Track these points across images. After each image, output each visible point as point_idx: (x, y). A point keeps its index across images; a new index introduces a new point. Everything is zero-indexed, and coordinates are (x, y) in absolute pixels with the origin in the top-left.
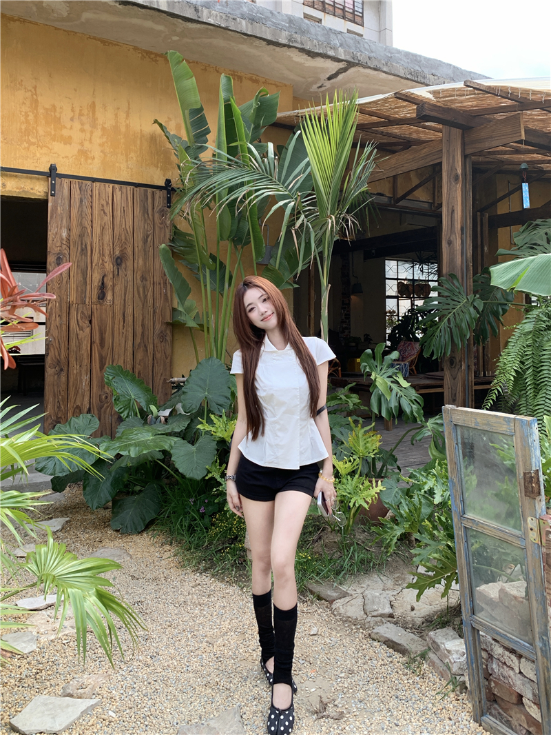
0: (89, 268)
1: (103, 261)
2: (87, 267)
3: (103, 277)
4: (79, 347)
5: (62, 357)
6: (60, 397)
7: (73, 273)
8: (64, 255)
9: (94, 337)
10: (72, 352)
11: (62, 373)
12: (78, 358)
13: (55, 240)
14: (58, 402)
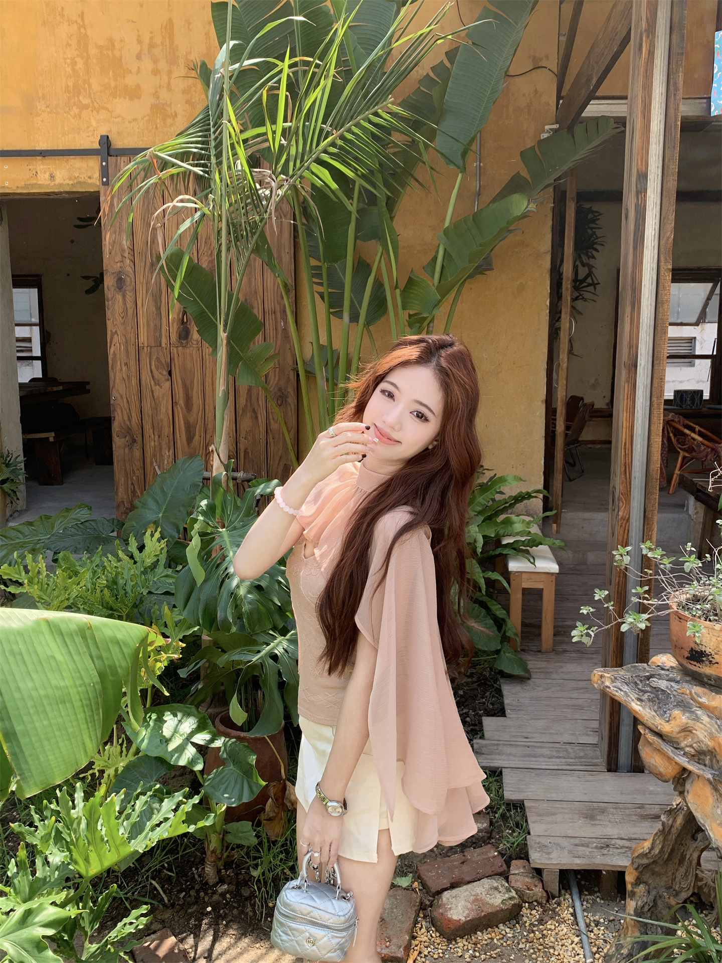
2: (160, 291)
4: (156, 409)
5: (134, 423)
6: (134, 478)
7: (141, 301)
8: (126, 275)
9: (175, 395)
10: (147, 417)
11: (135, 445)
12: (155, 425)
13: (113, 252)
14: (132, 484)
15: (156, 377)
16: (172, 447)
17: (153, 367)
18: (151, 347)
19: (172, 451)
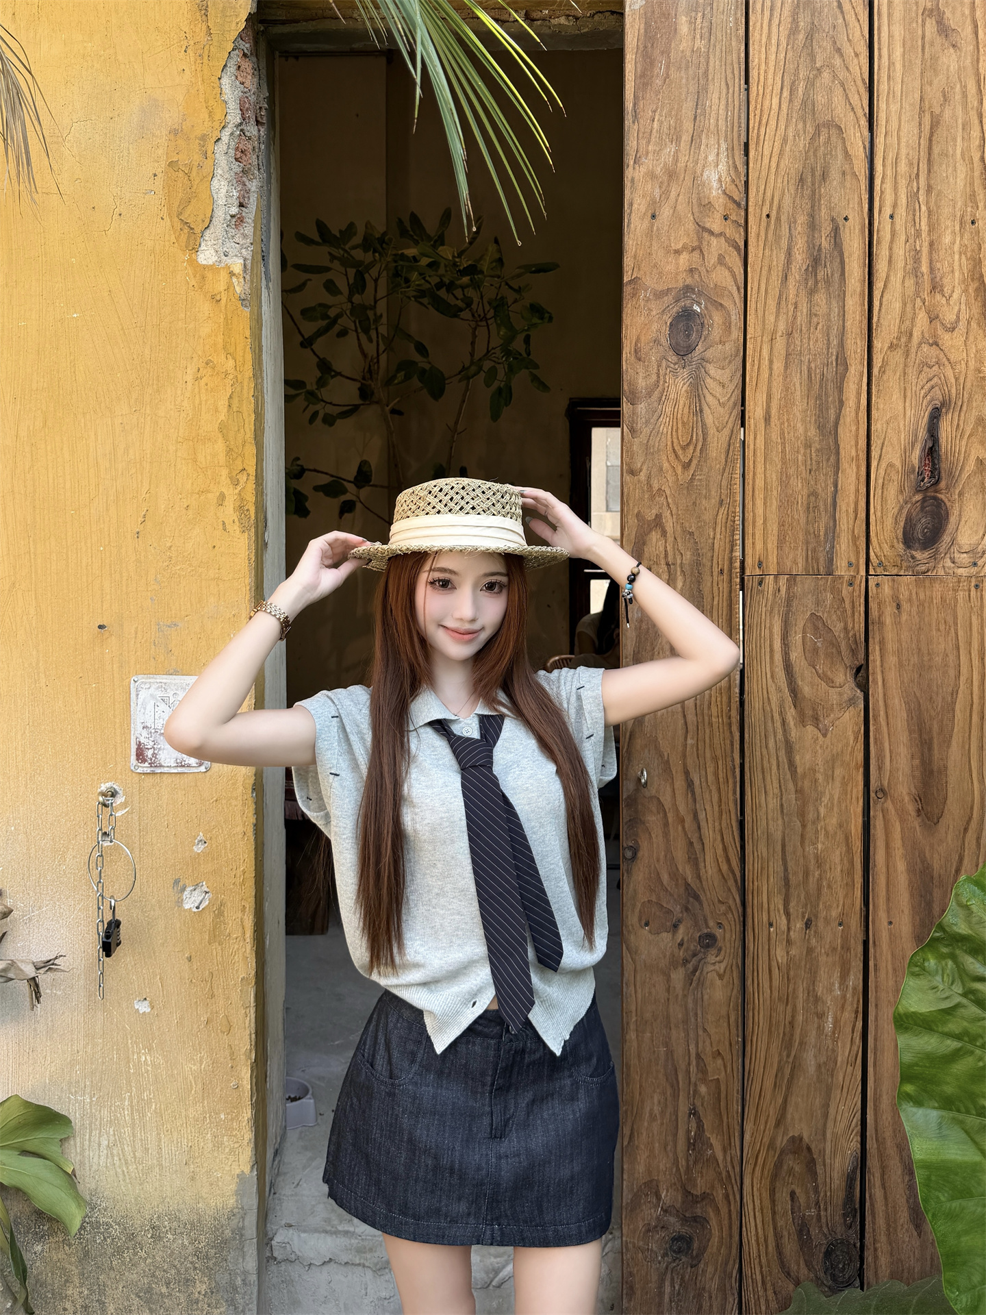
0: (856, 368)
1: (933, 318)
2: (842, 362)
3: (935, 417)
4: (802, 814)
5: (709, 870)
6: (703, 1089)
7: (761, 398)
8: (709, 299)
9: (880, 758)
10: (763, 848)
11: (711, 958)
12: (793, 880)
13: (665, 212)
14: (693, 1112)
15: (806, 690)
16: (857, 965)
17: (795, 655)
18: (792, 578)
19: (855, 979)
